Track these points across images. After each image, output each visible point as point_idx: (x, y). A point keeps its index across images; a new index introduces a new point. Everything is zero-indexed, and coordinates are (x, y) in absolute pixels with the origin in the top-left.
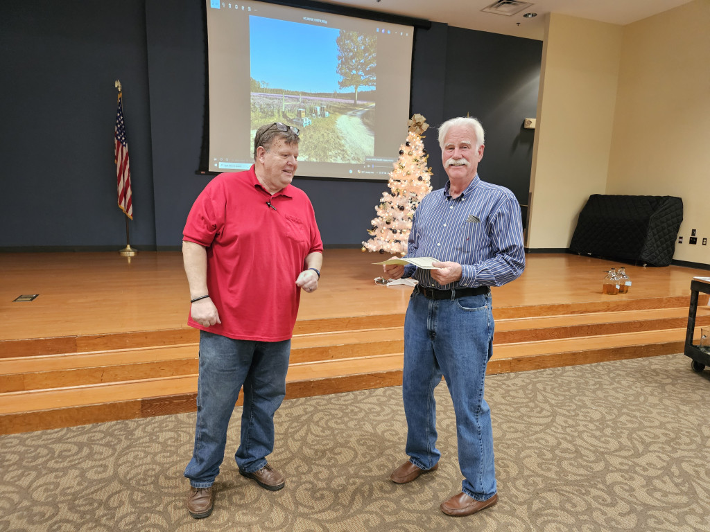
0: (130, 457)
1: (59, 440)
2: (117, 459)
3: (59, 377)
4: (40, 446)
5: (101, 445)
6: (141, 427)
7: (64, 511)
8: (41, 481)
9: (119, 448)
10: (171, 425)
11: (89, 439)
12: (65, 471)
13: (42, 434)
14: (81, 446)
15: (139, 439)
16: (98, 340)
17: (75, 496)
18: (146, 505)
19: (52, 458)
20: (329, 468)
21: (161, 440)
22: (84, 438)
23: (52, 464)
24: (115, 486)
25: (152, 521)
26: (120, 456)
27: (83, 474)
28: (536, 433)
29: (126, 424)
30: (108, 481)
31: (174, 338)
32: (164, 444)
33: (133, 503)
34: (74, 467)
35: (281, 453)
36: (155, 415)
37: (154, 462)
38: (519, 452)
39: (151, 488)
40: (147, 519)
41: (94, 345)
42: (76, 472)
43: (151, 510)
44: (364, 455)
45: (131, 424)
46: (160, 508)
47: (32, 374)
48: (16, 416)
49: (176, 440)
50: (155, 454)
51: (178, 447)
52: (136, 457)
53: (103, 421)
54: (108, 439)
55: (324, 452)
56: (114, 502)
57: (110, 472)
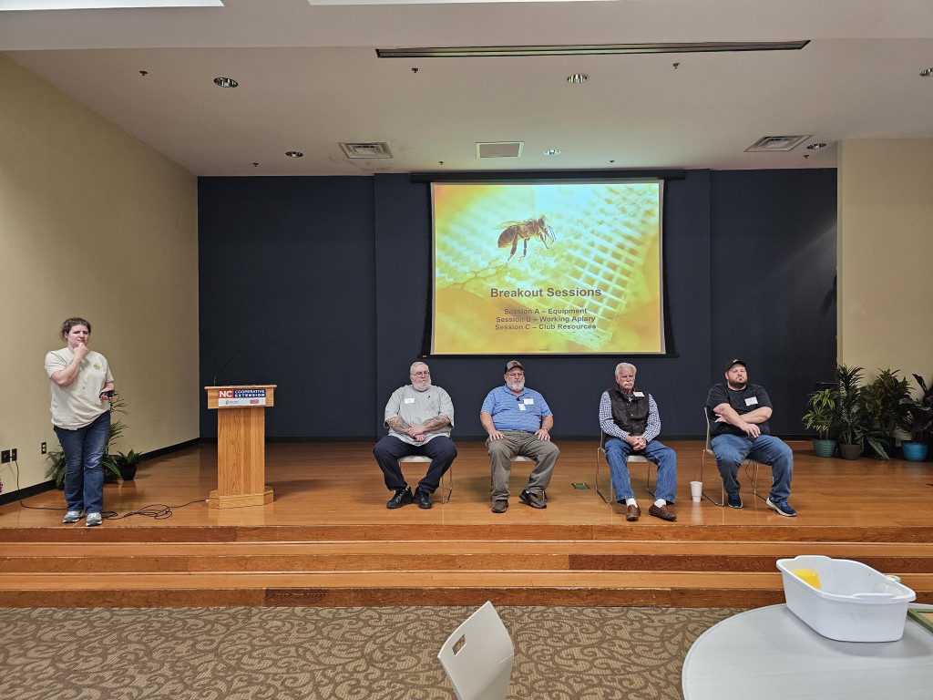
0: (235, 637)
1: (196, 617)
2: (226, 637)
3: (214, 562)
4: (180, 619)
5: (222, 625)
6: (260, 613)
7: (166, 670)
8: (163, 645)
9: (232, 629)
10: (284, 615)
11: (217, 619)
12: (184, 640)
13: (187, 610)
14: (206, 622)
15: (252, 623)
16: (254, 531)
17: (179, 659)
18: (221, 674)
19: (182, 629)
20: (383, 670)
21: (267, 627)
22: (213, 618)
23: (179, 634)
24: (211, 656)
25: (217, 686)
26: (229, 635)
27: (194, 645)
28: (629, 673)
29: (251, 610)
30: (207, 652)
31: (317, 534)
32: (267, 631)
33: (214, 670)
34: (192, 638)
35: (352, 653)
36: (276, 606)
37: (250, 644)
38: (587, 688)
39: (233, 663)
40: (216, 683)
41: (250, 535)
42: (191, 642)
43: (222, 678)
44: (424, 666)
45: (255, 610)
46: (228, 679)
47: (194, 557)
48: (171, 592)
49: (279, 628)
50: (254, 638)
51: (276, 634)
52: (239, 638)
53: (235, 605)
54: (231, 620)
55: (391, 657)
56: (201, 669)
57: (215, 645)
